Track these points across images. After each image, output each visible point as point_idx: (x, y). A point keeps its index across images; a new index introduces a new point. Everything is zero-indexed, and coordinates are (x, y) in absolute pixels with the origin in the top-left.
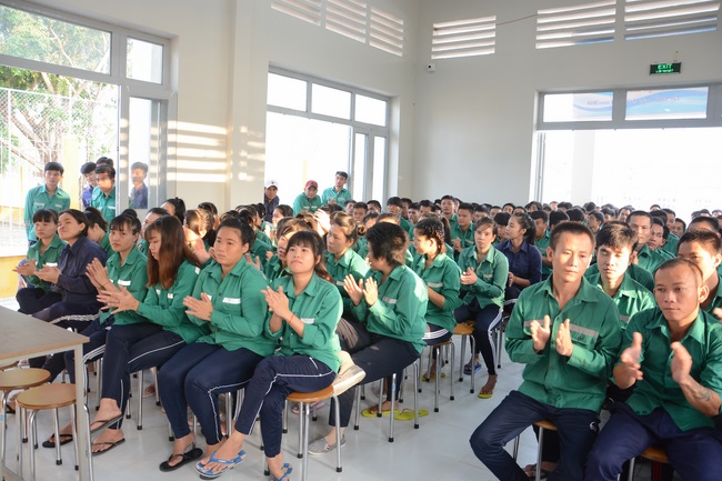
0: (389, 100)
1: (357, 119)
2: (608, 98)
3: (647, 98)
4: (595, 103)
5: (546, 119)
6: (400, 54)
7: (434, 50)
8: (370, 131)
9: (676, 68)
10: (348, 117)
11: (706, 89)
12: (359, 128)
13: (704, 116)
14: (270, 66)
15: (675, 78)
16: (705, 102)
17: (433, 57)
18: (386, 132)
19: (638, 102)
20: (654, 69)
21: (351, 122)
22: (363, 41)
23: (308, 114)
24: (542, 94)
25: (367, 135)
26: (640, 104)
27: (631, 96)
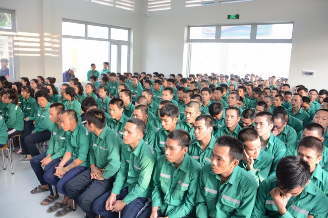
0: (129, 29)
1: (112, 38)
2: (214, 29)
3: (229, 29)
4: (210, 31)
5: (191, 38)
6: (133, 10)
7: (149, 7)
8: (119, 43)
9: (237, 17)
10: (107, 38)
11: (250, 26)
12: (113, 42)
13: (249, 38)
14: (63, 19)
15: (237, 21)
16: (250, 32)
17: (148, 10)
18: (128, 43)
19: (226, 31)
20: (229, 17)
21: (109, 40)
22: (112, 5)
23: (86, 37)
24: (189, 27)
25: (118, 45)
26: (227, 32)
27: (223, 28)
